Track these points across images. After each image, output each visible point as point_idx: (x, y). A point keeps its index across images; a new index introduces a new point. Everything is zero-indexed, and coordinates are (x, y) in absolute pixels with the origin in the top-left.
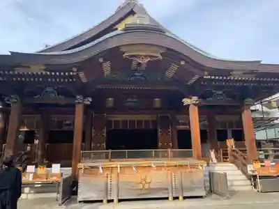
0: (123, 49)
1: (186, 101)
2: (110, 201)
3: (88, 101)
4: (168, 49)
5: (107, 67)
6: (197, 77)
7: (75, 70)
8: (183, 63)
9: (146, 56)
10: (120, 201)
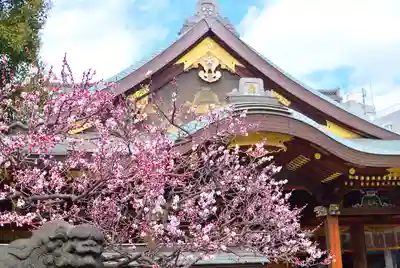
1: (320, 211)
6: (336, 175)
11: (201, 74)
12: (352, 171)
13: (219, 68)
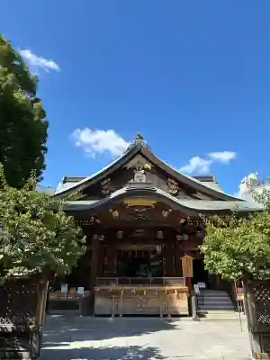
0: (126, 202)
1: (179, 238)
2: (117, 316)
3: (102, 238)
4: (159, 202)
5: (116, 214)
6: (182, 221)
7: (92, 218)
8: (170, 210)
10: (124, 316)
11: (135, 171)
12: (189, 218)
13: (143, 168)
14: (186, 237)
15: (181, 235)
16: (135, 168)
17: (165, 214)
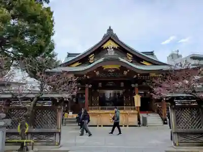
0: (103, 67)
2: (100, 126)
3: (90, 86)
4: (122, 66)
5: (98, 73)
6: (135, 76)
7: (85, 75)
8: (128, 71)
9: (114, 69)
10: (104, 126)
11: (108, 50)
12: (139, 75)
13: (113, 48)
14: (137, 85)
15: (134, 84)
16: (108, 48)
17: (125, 73)
